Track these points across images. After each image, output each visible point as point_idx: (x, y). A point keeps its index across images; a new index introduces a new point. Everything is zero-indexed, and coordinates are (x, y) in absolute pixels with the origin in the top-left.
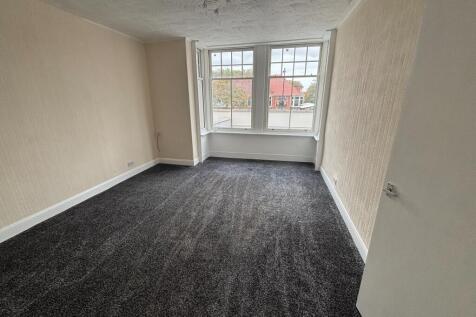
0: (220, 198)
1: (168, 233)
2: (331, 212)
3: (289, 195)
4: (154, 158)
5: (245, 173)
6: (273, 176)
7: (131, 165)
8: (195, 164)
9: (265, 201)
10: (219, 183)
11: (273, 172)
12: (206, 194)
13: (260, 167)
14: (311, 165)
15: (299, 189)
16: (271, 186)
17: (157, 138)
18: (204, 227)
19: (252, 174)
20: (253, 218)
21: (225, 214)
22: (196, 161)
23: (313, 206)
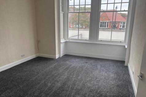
0: (65, 77)
1: (34, 93)
2: (128, 91)
3: (105, 78)
4: (36, 53)
5: (83, 65)
6: (99, 67)
7: (23, 56)
8: (57, 58)
9: (90, 81)
10: (67, 69)
11: (99, 65)
12: (59, 74)
13: (92, 61)
14: (123, 62)
15: (112, 75)
16: (96, 73)
17: (38, 43)
18: (53, 91)
19: (87, 65)
20: (81, 89)
21: (66, 86)
22: (57, 56)
23: (118, 86)
